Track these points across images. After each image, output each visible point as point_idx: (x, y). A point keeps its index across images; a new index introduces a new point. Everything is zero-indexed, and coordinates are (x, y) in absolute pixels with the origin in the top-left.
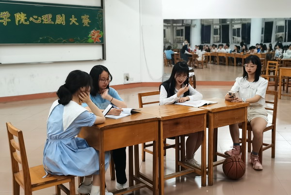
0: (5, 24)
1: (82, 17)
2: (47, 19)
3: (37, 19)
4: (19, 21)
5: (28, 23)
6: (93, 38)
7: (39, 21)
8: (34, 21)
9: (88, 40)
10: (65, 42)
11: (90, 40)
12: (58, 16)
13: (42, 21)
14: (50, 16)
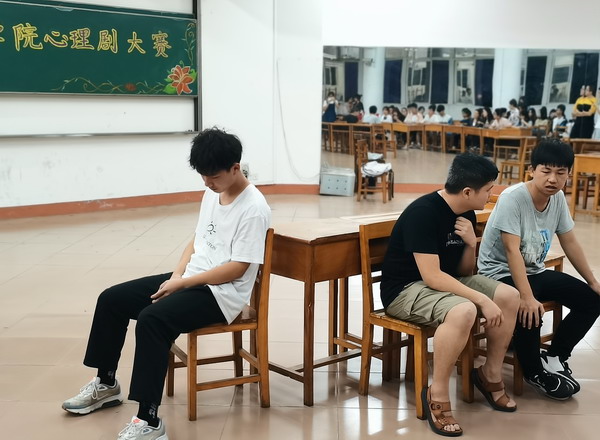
2: (79, 38)
3: (59, 39)
4: (22, 42)
5: (40, 47)
6: (175, 85)
7: (62, 44)
8: (54, 43)
9: (164, 88)
10: (116, 92)
11: (169, 88)
12: (103, 33)
13: (70, 42)
14: (87, 32)
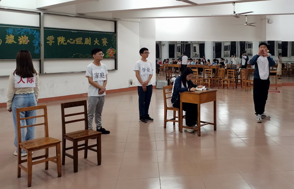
0: (51, 44)
1: (102, 39)
2: (79, 41)
3: (72, 41)
4: (60, 43)
5: (66, 44)
6: (109, 54)
7: (73, 43)
8: (70, 42)
10: (90, 57)
11: (107, 56)
12: (87, 39)
13: (76, 42)
14: (81, 39)
